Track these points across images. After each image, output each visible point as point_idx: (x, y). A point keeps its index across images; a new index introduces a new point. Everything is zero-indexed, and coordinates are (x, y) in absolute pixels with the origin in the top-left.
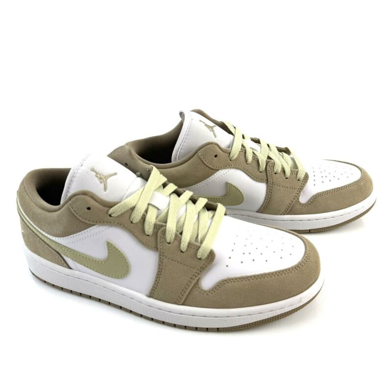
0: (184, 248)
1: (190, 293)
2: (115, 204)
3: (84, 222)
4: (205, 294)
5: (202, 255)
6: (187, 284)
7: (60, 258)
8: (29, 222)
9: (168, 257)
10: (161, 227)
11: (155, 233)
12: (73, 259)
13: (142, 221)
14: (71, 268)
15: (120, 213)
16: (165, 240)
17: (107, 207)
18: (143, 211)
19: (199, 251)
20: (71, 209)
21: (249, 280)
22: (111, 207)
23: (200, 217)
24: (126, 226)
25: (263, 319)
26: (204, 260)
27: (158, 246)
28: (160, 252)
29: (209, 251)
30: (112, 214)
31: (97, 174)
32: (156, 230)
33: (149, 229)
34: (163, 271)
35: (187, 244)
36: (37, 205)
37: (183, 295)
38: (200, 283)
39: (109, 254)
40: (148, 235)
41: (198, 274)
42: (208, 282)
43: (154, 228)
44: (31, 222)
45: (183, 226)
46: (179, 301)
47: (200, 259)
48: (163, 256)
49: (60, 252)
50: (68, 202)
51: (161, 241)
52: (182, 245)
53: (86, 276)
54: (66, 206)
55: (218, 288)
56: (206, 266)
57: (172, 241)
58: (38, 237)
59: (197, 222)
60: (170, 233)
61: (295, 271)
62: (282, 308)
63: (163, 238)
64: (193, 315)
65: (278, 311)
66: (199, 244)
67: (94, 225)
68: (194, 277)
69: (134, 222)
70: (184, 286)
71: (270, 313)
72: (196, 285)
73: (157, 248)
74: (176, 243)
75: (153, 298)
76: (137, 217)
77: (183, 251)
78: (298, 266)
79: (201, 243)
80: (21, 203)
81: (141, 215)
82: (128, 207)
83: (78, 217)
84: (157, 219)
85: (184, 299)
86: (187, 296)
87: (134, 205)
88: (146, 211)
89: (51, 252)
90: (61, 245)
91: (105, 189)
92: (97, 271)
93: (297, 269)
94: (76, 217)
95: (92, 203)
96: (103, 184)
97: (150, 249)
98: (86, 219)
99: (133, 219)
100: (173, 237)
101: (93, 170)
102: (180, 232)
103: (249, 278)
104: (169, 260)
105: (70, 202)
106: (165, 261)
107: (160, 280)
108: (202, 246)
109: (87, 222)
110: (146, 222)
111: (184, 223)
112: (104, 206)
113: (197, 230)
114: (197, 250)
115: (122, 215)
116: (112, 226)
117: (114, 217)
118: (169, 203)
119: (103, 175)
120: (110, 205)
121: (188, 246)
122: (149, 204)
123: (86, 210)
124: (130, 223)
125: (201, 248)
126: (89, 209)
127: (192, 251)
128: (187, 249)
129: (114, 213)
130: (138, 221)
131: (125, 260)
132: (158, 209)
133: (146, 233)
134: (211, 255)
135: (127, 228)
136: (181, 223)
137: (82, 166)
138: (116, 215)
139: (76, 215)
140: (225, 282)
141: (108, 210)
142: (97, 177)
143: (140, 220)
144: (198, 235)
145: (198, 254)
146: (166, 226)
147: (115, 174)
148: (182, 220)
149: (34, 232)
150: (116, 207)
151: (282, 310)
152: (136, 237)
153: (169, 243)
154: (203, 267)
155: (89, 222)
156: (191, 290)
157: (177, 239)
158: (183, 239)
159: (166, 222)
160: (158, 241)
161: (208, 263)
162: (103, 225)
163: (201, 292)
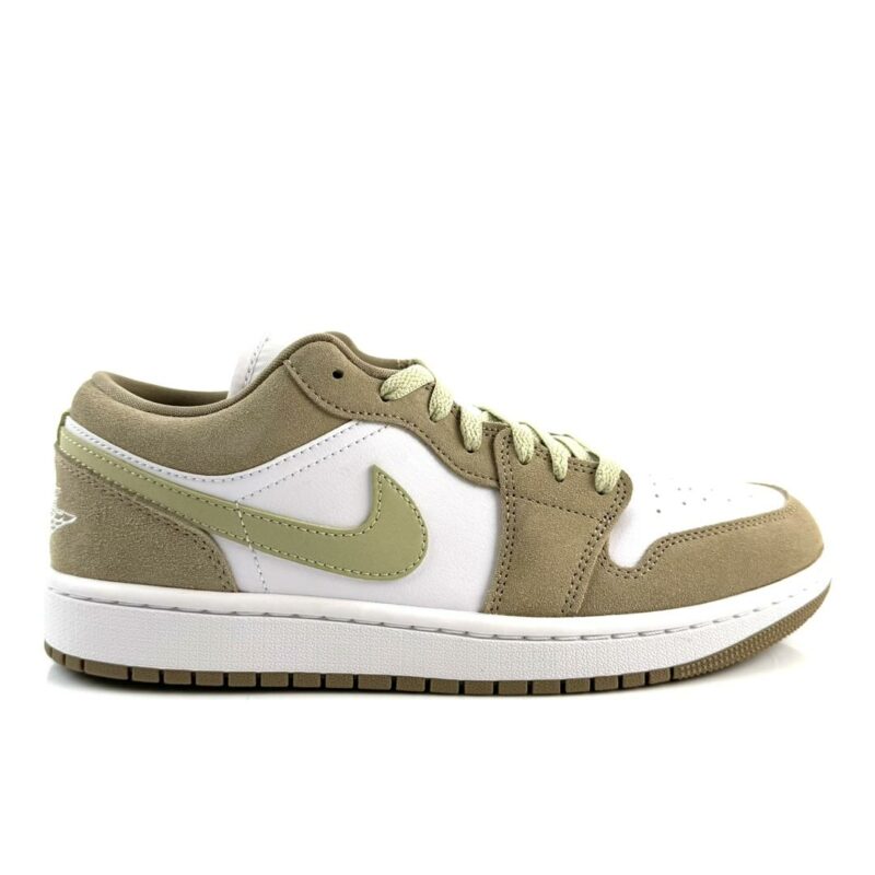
1: (593, 579)
3: (326, 411)
4: (630, 576)
6: (582, 558)
9: (528, 495)
10: (499, 430)
11: (487, 445)
13: (453, 418)
15: (407, 391)
16: (516, 455)
17: (378, 378)
19: (599, 472)
20: (293, 373)
22: (386, 377)
24: (420, 426)
26: (611, 494)
27: (500, 473)
28: (506, 487)
29: (619, 472)
32: (487, 438)
33: (473, 432)
35: (566, 461)
37: (577, 588)
38: (609, 555)
39: (376, 506)
40: (472, 451)
41: (602, 532)
43: (483, 431)
46: (571, 608)
47: (603, 493)
48: (515, 495)
50: (281, 364)
51: (505, 460)
52: (556, 462)
56: (617, 510)
60: (524, 438)
63: (508, 453)
68: (595, 539)
69: (437, 417)
70: (577, 564)
72: (603, 560)
73: (498, 479)
74: (540, 461)
75: (499, 613)
76: (444, 404)
77: (560, 477)
83: (311, 395)
85: (583, 598)
86: (589, 589)
94: (306, 397)
95: (344, 363)
97: (478, 484)
98: (329, 403)
99: (435, 410)
100: (532, 449)
102: (539, 441)
104: (532, 502)
106: (521, 506)
108: (601, 462)
112: (370, 374)
114: (593, 473)
115: (410, 396)
116: (387, 425)
117: (393, 401)
120: (383, 374)
121: (570, 468)
123: (332, 378)
124: (429, 419)
126: (338, 375)
127: (579, 476)
128: (570, 475)
129: (393, 391)
130: (447, 413)
133: (468, 443)
134: (624, 484)
135: (421, 431)
138: (399, 396)
139: (307, 391)
141: (380, 386)
143: (449, 415)
145: (598, 478)
146: (509, 426)
152: (444, 454)
153: (525, 463)
154: (611, 515)
155: (336, 412)
156: (595, 572)
158: (552, 452)
160: (499, 460)
161: (620, 504)
162: (367, 421)
163: (619, 572)
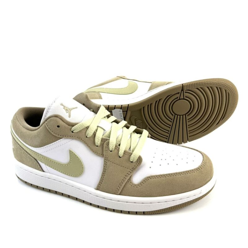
0: (121, 154)
1: (124, 186)
2: (76, 124)
3: (55, 136)
4: (135, 187)
5: (134, 159)
6: (123, 180)
7: (37, 163)
8: (18, 139)
9: (110, 161)
10: (106, 140)
11: (102, 145)
12: (45, 164)
13: (93, 136)
14: (44, 171)
15: (79, 130)
16: (109, 149)
17: (71, 126)
18: (94, 130)
19: (131, 156)
20: (47, 126)
21: (165, 177)
22: (73, 126)
23: (132, 136)
24: (83, 139)
25: (175, 205)
26: (135, 162)
27: (104, 153)
28: (105, 158)
29: (138, 156)
30: (73, 131)
31: (64, 107)
32: (102, 142)
33: (98, 141)
34: (107, 171)
35: (123, 152)
36: (24, 127)
37: (120, 188)
38: (131, 179)
39: (70, 159)
40: (97, 146)
41: (131, 173)
42: (137, 178)
43: (101, 141)
44: (19, 139)
45: (121, 140)
46: (117, 192)
47: (132, 162)
48: (107, 160)
49: (37, 159)
50: (45, 122)
51: (106, 150)
52: (120, 152)
53: (54, 176)
54: (43, 125)
55: (144, 182)
56: (136, 167)
57: (113, 150)
58: (23, 149)
59: (130, 139)
60: (112, 144)
61: (196, 171)
62: (188, 197)
63: (107, 148)
64: (127, 202)
65: (186, 199)
66: (131, 152)
67: (62, 138)
68: (128, 175)
69: (88, 137)
70: (121, 181)
71: (180, 200)
72: (129, 181)
73: (103, 155)
74: (116, 151)
75: (99, 190)
76: (90, 133)
77: (120, 156)
78: (199, 168)
79: (133, 151)
80: (13, 127)
81: (93, 132)
82: (85, 126)
83: (51, 132)
84: (104, 136)
85: (121, 191)
86: (123, 188)
87: (88, 125)
88: (97, 130)
89: (31, 159)
90: (39, 154)
91: (70, 116)
92: (62, 172)
93: (198, 171)
94: (50, 132)
95: (61, 123)
96: (68, 113)
97: (98, 155)
98: (56, 134)
99: (87, 135)
100: (114, 147)
101: (62, 105)
102: (118, 144)
103: (166, 176)
104: (111, 163)
105: (46, 122)
106: (108, 163)
107: (105, 177)
108: (133, 153)
109: (56, 135)
110: (96, 137)
111: (121, 139)
112: (69, 125)
113: (130, 144)
114: (130, 156)
115: (80, 131)
116: (73, 139)
117: (75, 133)
118: (112, 126)
119: (68, 108)
120: (73, 125)
121: (124, 153)
122: (98, 127)
123: (57, 127)
124: (85, 137)
125: (133, 154)
126: (58, 126)
127: (127, 156)
128: (123, 156)
129: (75, 130)
130: (91, 135)
131: (81, 163)
132: (104, 130)
133: (96, 144)
134: (140, 160)
135: (83, 141)
136: (119, 139)
137: (54, 102)
138: (76, 132)
139: (50, 131)
140: (149, 178)
141: (71, 128)
142: (64, 109)
143: (92, 136)
144: (130, 147)
145: (131, 158)
146: (109, 140)
147: (76, 108)
148: (120, 137)
149: (21, 146)
150: (76, 125)
151: (188, 198)
152: (89, 147)
153: (111, 151)
154: (134, 168)
155: (58, 136)
156: (126, 184)
157: (117, 148)
158: (120, 148)
159: (109, 137)
160: (104, 150)
161: (138, 165)
162: (67, 138)
163: (133, 185)
